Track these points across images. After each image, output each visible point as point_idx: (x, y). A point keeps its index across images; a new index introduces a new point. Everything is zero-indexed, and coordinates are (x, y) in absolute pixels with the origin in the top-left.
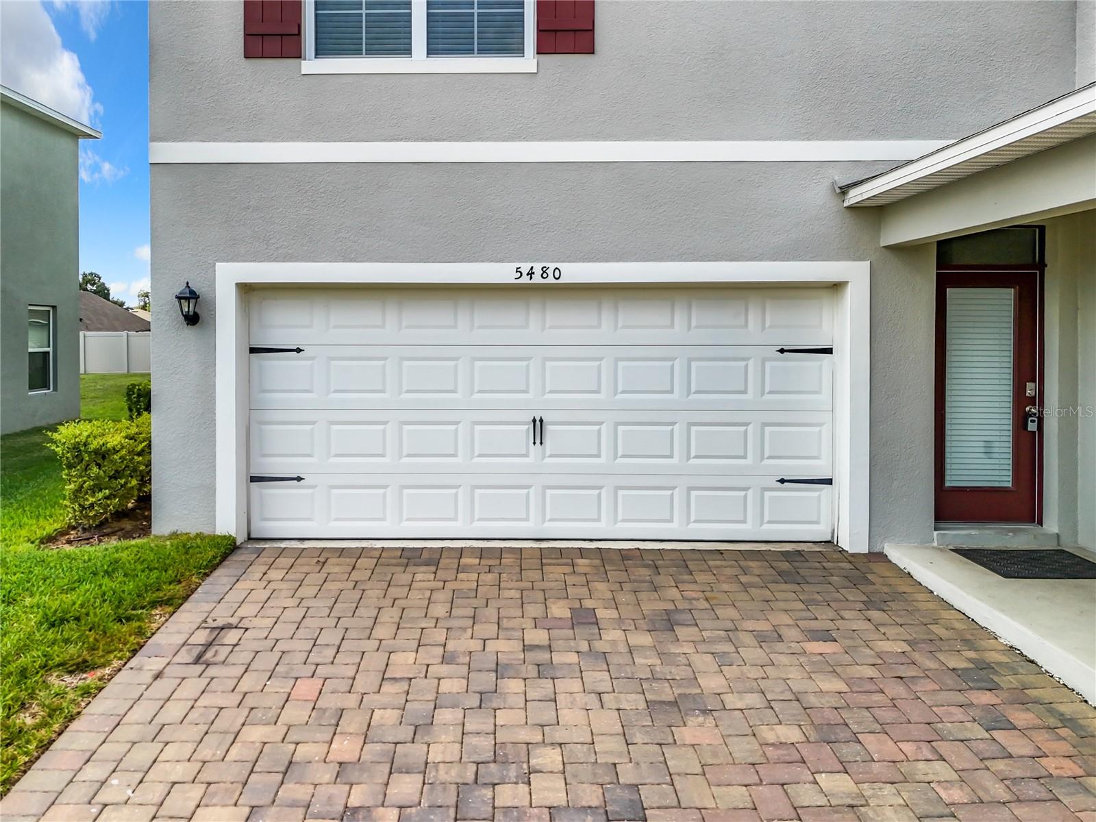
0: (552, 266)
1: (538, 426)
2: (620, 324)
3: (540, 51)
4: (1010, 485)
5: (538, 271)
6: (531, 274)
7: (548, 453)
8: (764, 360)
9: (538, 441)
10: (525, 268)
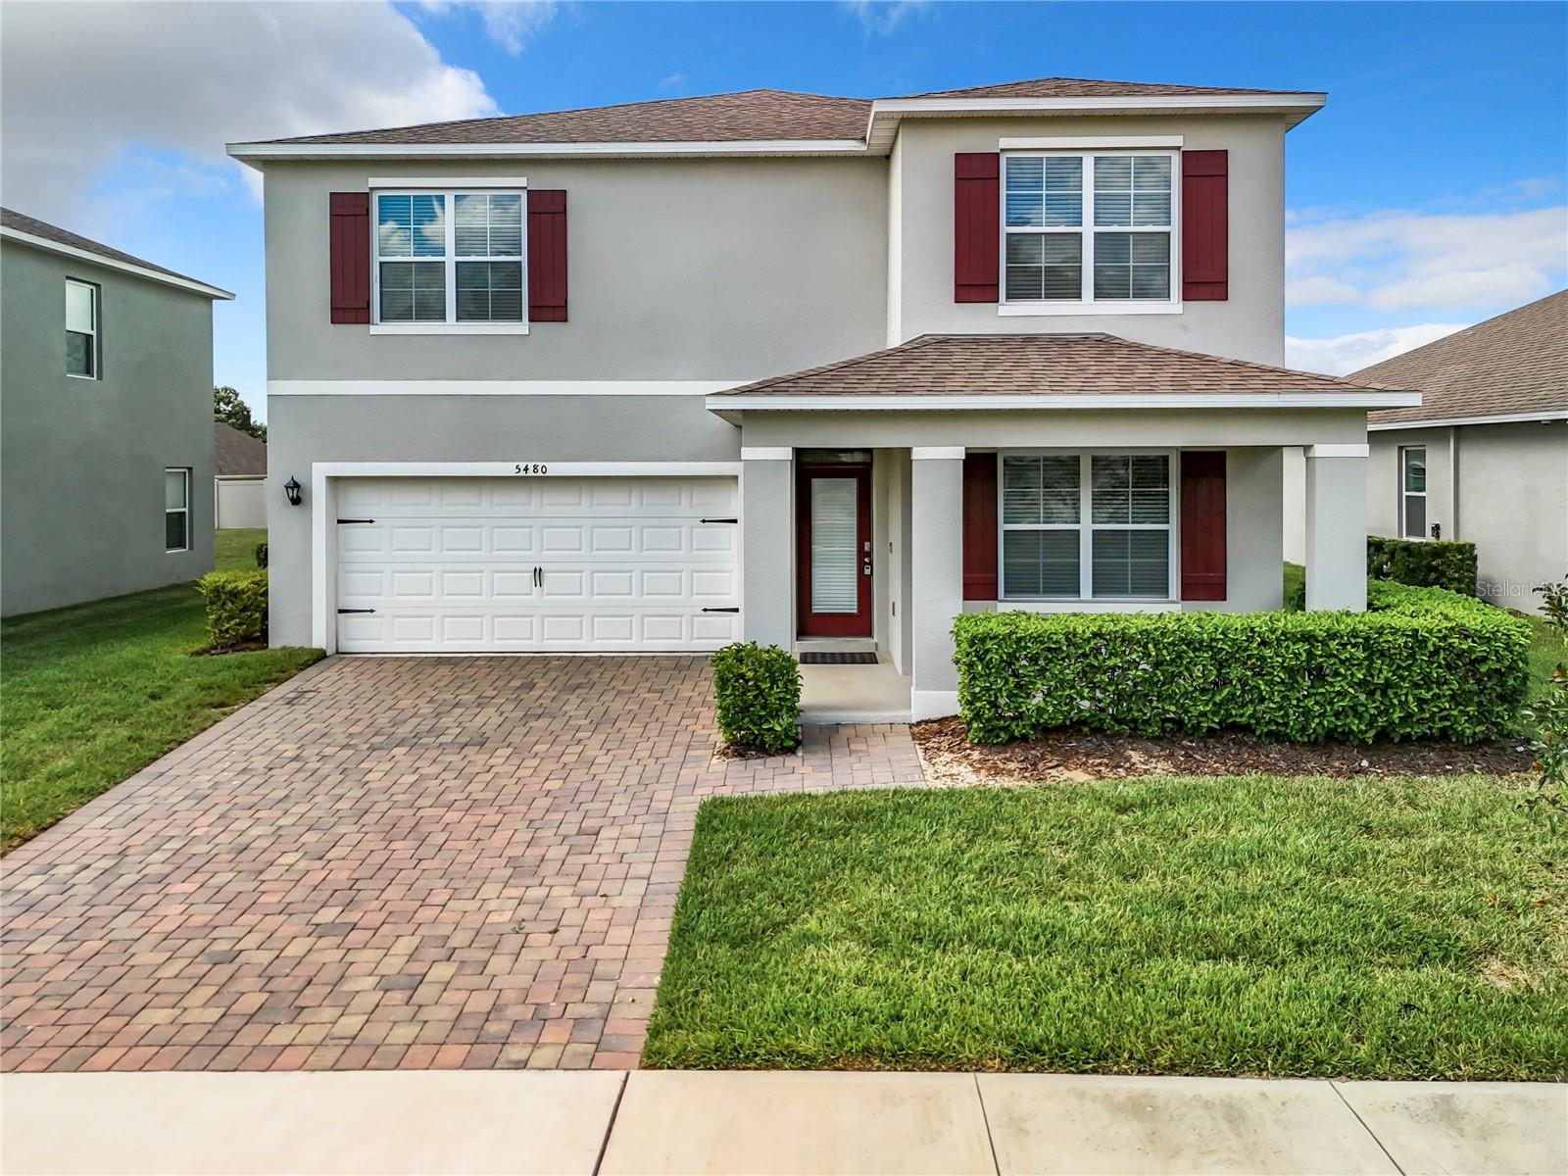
0: (541, 464)
1: (538, 573)
2: (594, 503)
3: (531, 320)
4: (855, 611)
5: (531, 468)
6: (526, 469)
7: (545, 592)
8: (692, 528)
9: (538, 584)
10: (522, 466)
